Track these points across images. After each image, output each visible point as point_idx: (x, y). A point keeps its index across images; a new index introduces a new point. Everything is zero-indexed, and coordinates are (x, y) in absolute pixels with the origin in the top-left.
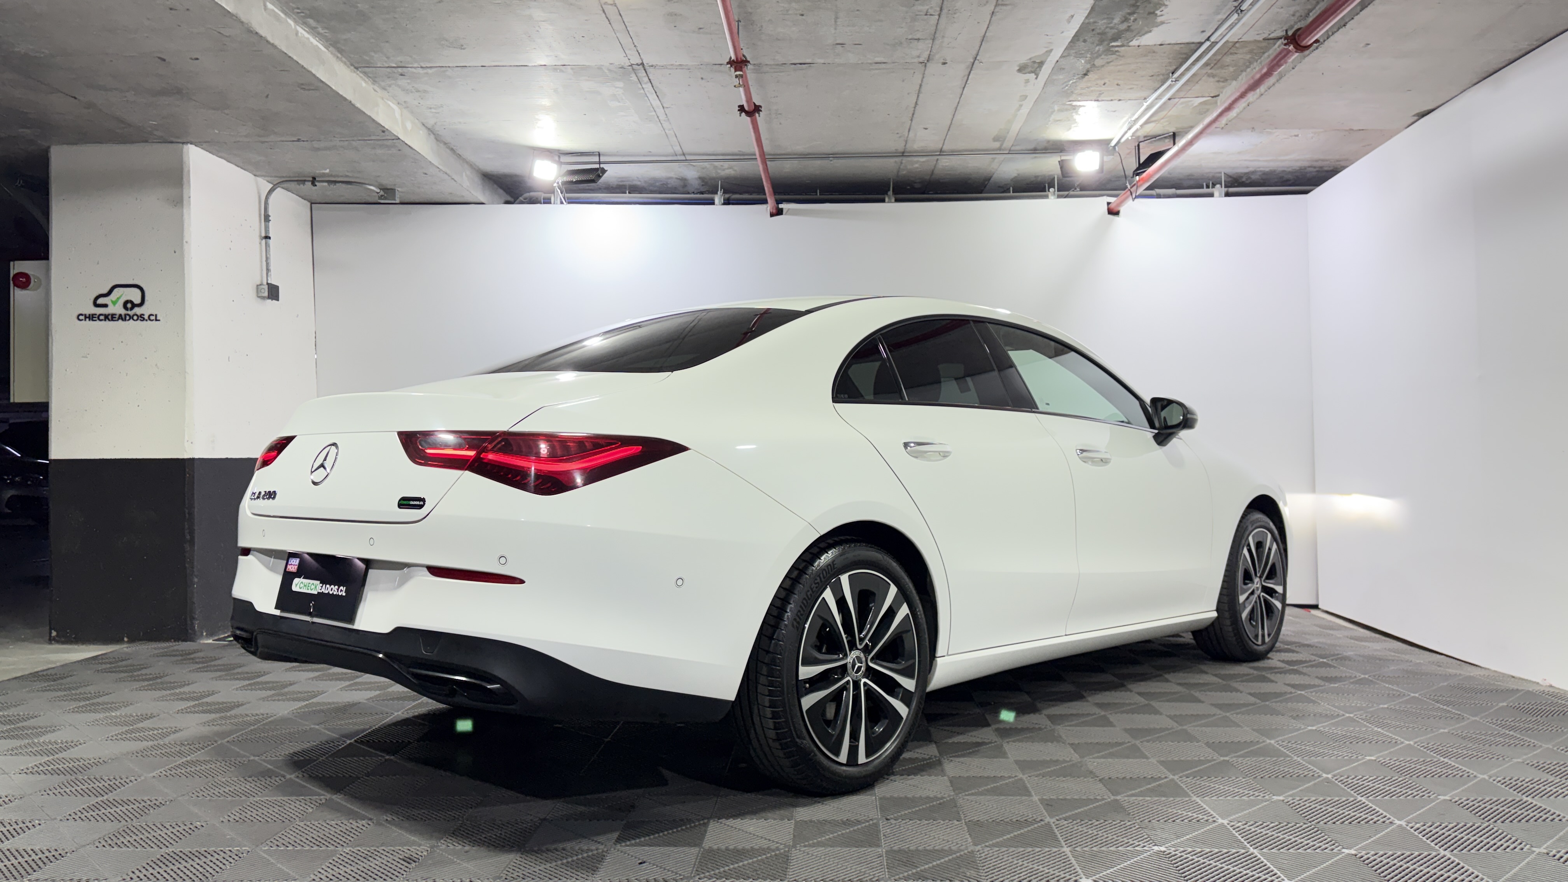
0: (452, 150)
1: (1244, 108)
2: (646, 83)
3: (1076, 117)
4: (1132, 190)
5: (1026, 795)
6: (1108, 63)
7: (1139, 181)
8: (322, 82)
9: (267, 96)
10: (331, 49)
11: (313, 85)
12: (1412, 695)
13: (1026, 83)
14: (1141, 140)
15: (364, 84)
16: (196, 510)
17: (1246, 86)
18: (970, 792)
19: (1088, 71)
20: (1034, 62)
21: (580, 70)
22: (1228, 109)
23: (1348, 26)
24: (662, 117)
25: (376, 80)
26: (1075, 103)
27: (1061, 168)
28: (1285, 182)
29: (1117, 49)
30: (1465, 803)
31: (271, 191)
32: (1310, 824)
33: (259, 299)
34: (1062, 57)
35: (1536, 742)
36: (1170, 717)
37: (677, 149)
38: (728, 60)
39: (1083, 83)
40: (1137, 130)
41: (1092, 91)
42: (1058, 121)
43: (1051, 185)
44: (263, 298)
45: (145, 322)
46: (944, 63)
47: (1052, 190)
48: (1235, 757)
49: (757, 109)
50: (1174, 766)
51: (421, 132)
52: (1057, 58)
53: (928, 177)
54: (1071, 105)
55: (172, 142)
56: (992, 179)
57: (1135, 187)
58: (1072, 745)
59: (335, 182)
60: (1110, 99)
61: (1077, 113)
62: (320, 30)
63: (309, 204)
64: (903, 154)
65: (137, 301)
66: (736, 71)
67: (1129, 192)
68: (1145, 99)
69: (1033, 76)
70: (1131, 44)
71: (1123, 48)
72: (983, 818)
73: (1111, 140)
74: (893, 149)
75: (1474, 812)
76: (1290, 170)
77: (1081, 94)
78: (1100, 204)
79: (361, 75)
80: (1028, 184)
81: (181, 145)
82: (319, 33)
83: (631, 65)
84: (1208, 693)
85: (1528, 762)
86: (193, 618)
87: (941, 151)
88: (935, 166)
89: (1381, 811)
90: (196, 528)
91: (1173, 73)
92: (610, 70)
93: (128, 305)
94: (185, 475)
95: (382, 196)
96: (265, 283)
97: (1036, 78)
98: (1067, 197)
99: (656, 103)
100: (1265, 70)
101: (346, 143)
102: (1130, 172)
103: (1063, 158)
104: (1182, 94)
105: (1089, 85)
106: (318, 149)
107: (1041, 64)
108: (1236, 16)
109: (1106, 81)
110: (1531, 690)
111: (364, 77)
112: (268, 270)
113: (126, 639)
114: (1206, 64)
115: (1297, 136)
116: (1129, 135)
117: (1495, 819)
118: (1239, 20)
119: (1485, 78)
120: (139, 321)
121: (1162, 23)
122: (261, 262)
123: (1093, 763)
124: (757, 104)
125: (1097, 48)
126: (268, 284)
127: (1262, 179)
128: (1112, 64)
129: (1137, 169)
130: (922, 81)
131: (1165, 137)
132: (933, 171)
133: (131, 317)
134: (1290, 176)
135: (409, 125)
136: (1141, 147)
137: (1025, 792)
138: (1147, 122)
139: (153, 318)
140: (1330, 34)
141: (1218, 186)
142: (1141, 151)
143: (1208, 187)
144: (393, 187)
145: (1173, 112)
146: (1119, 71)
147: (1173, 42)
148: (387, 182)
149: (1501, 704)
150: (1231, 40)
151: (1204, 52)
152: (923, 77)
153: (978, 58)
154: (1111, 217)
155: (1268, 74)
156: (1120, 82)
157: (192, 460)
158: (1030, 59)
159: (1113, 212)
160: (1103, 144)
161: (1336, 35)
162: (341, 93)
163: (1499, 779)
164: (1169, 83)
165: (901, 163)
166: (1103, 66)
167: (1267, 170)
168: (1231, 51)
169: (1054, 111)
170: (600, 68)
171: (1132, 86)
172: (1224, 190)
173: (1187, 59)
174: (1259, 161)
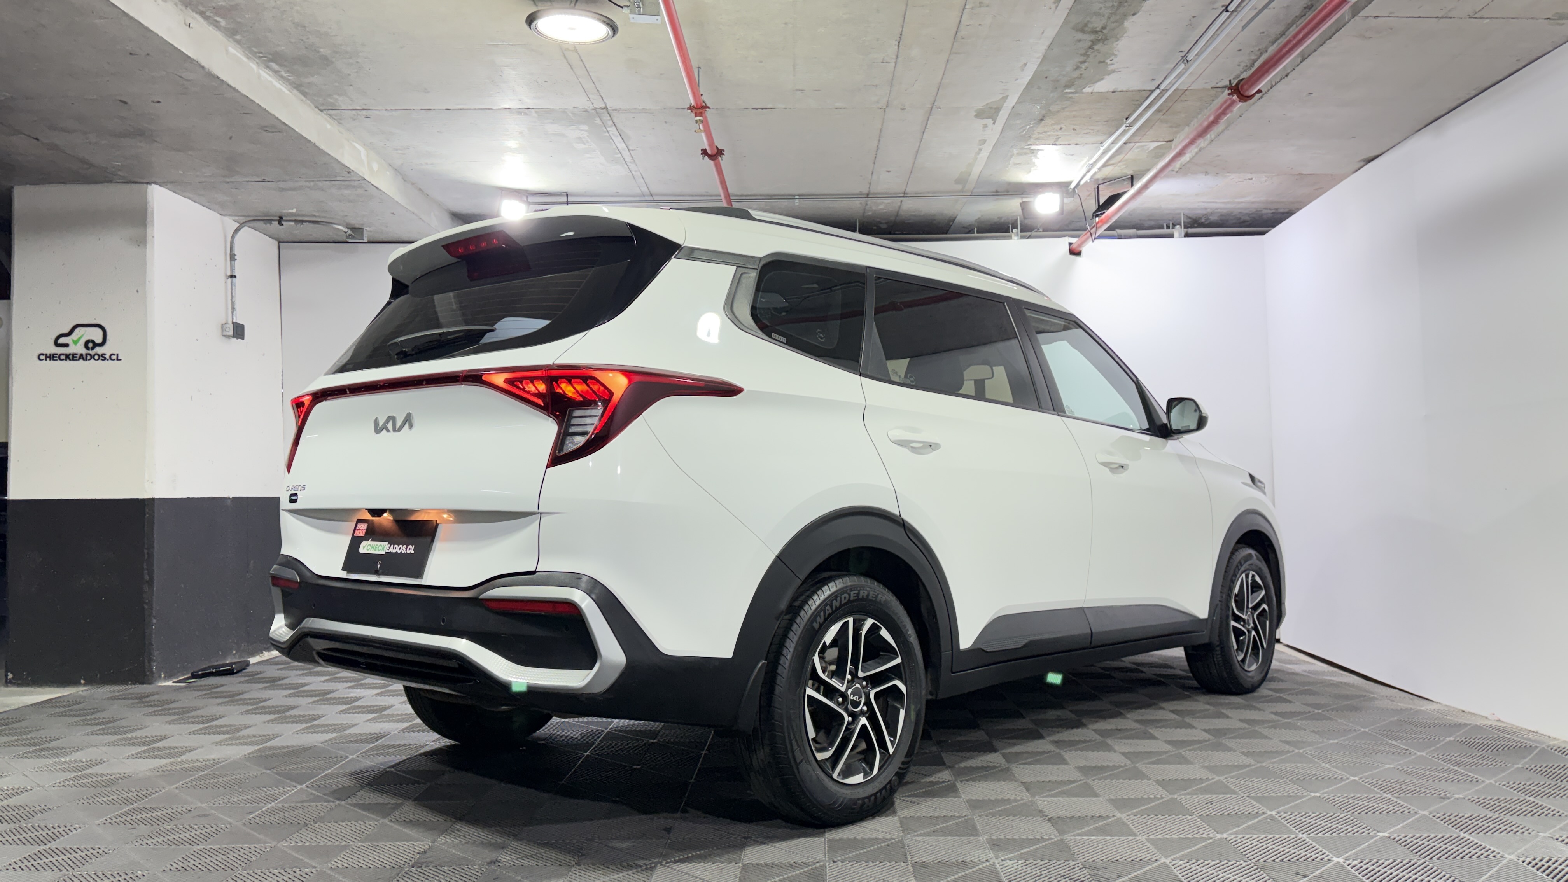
0: (420, 189)
1: (1197, 153)
2: (610, 127)
3: (1035, 160)
4: (1092, 231)
5: (974, 836)
6: (1063, 109)
7: (1099, 222)
8: (286, 125)
9: (231, 138)
10: (295, 92)
11: (276, 127)
12: (1363, 730)
13: (984, 128)
14: (1100, 182)
15: (329, 126)
16: (156, 549)
17: (1195, 133)
18: (919, 833)
19: (1044, 117)
20: (991, 108)
21: (544, 114)
22: (1180, 154)
23: (1289, 76)
24: (628, 159)
25: (341, 122)
26: (1033, 147)
27: (1022, 210)
28: (1242, 223)
29: (1071, 95)
30: (1403, 840)
31: (237, 230)
32: (1250, 862)
33: (224, 338)
34: (1016, 103)
35: (1479, 778)
36: (1123, 754)
37: (645, 189)
38: (688, 106)
39: (1040, 129)
40: (1095, 173)
41: (1050, 136)
42: (1018, 164)
43: (1015, 226)
44: (228, 337)
45: (106, 361)
46: (903, 109)
47: (1015, 230)
48: (1183, 795)
49: (720, 152)
50: (1121, 804)
51: (388, 173)
52: (1013, 104)
53: (892, 218)
54: (1029, 149)
55: (136, 182)
56: (956, 220)
57: (1095, 228)
58: (1023, 783)
59: (303, 221)
60: (1067, 143)
61: (1036, 157)
62: (283, 73)
63: (277, 243)
64: (867, 195)
65: (99, 340)
66: (696, 116)
67: (1089, 234)
68: (1102, 143)
69: (990, 121)
70: (1084, 90)
71: (1077, 95)
72: (928, 859)
73: (1070, 183)
74: (857, 191)
75: (1411, 849)
76: (1247, 211)
77: (1038, 139)
78: (1062, 244)
79: (326, 117)
80: (991, 225)
81: (145, 185)
82: (282, 77)
83: (595, 109)
84: (1163, 729)
85: (1470, 797)
86: (150, 660)
87: (905, 193)
88: (900, 207)
89: (1321, 849)
90: (155, 568)
91: (1126, 119)
92: (574, 114)
93: (90, 344)
94: (145, 515)
95: (349, 235)
96: (230, 322)
97: (994, 123)
98: (1029, 237)
99: (621, 146)
100: (1212, 118)
101: (312, 184)
102: (1090, 214)
103: (1024, 200)
104: (1137, 138)
105: (1046, 130)
106: (283, 190)
107: (998, 110)
108: (1182, 66)
109: (1062, 126)
110: (1478, 724)
111: (329, 119)
112: (233, 309)
113: (82, 682)
114: (1159, 110)
115: (1251, 179)
116: (1087, 178)
117: (1431, 856)
118: (1186, 69)
119: (1426, 126)
120: (100, 361)
121: (1113, 71)
122: (226, 300)
123: (1043, 802)
124: (720, 148)
125: (1052, 95)
126: (233, 323)
127: (1221, 220)
128: (1066, 109)
129: (1097, 211)
130: (882, 125)
131: (1124, 180)
132: (898, 212)
133: (92, 357)
134: (1247, 218)
135: (375, 166)
136: (1100, 189)
137: (973, 831)
138: (1105, 165)
139: (114, 357)
140: (1274, 84)
141: (1178, 227)
142: (1100, 193)
143: (1168, 227)
144: (360, 227)
145: (1130, 155)
146: (1074, 117)
147: (1124, 89)
148: (356, 222)
149: (1448, 739)
150: (1181, 88)
151: (1155, 99)
152: (883, 122)
153: (936, 104)
154: (1072, 257)
155: (1215, 122)
156: (1076, 127)
157: (152, 500)
158: (987, 104)
159: (1075, 252)
160: (1063, 187)
161: (1279, 85)
162: (304, 135)
163: (1439, 815)
164: (1123, 128)
165: (867, 204)
166: (1058, 112)
167: (1225, 211)
168: (1183, 98)
169: (1012, 156)
170: (564, 111)
171: (1088, 131)
172: (1183, 231)
173: (1140, 106)
174: (1216, 202)
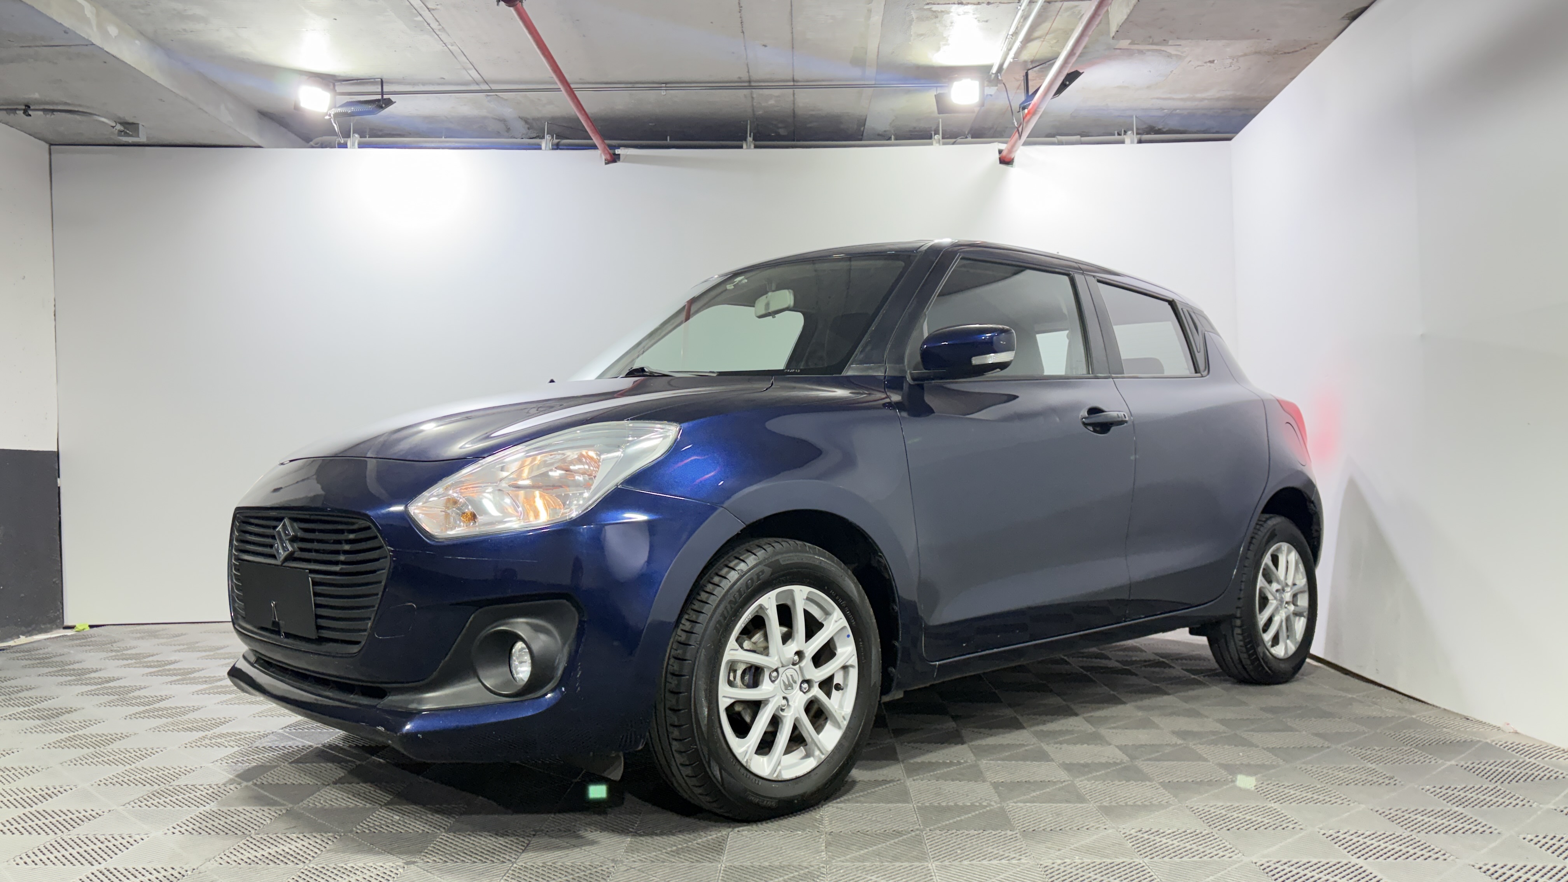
1: (1135, 6)
3: (943, 29)
4: (1020, 130)
7: (1027, 115)
14: (1029, 66)
27: (940, 106)
37: (474, 73)
40: (1019, 50)
42: (922, 35)
43: (937, 133)
47: (936, 137)
53: (790, 121)
56: (867, 123)
57: (1023, 125)
59: (53, 111)
61: (941, 23)
63: (44, 145)
64: (750, 85)
67: (1017, 137)
73: (990, 66)
76: (1211, 113)
78: (990, 151)
80: (910, 131)
87: (793, 80)
88: (795, 104)
95: (122, 133)
98: (954, 143)
103: (940, 91)
129: (1025, 101)
132: (791, 109)
136: (1030, 77)
138: (1027, 41)
141: (1129, 133)
143: (1119, 134)
144: (136, 122)
154: (1004, 167)
159: (1006, 161)
160: (983, 71)
165: (753, 98)
167: (1185, 112)
172: (1136, 138)
174: (1174, 99)
